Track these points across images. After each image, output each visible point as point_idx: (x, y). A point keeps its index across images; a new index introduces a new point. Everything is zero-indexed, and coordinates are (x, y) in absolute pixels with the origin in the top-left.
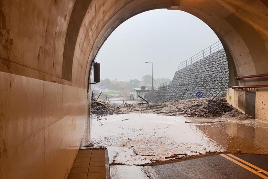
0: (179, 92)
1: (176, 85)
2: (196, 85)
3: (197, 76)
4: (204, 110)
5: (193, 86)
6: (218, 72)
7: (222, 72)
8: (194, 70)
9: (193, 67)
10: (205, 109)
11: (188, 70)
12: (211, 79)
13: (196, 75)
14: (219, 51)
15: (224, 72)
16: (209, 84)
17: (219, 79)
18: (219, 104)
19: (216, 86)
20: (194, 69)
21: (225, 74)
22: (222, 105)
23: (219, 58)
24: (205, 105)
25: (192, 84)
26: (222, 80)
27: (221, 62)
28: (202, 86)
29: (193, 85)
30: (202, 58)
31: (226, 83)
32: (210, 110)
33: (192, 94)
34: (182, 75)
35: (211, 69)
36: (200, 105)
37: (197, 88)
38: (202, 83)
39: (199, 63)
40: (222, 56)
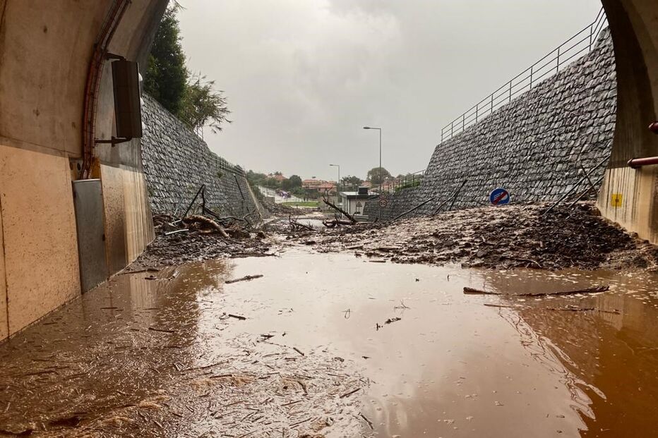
0: (443, 194)
1: (434, 179)
2: (489, 174)
3: (491, 150)
4: (528, 241)
5: (481, 177)
6: (557, 133)
7: (570, 132)
8: (483, 136)
9: (479, 129)
10: (531, 237)
11: (467, 138)
12: (534, 154)
13: (489, 147)
14: (560, 75)
15: (575, 131)
16: (526, 169)
17: (557, 152)
18: (578, 222)
19: (549, 172)
20: (482, 134)
21: (579, 134)
22: (589, 225)
23: (560, 94)
24: (527, 225)
25: (478, 172)
26: (568, 154)
27: (565, 105)
28: (506, 176)
29: (479, 174)
30: (507, 101)
31: (582, 160)
32: (550, 243)
33: (477, 199)
34: (452, 152)
35: (531, 128)
36: (512, 226)
37: (489, 182)
38: (506, 168)
39: (498, 116)
40: (567, 86)
